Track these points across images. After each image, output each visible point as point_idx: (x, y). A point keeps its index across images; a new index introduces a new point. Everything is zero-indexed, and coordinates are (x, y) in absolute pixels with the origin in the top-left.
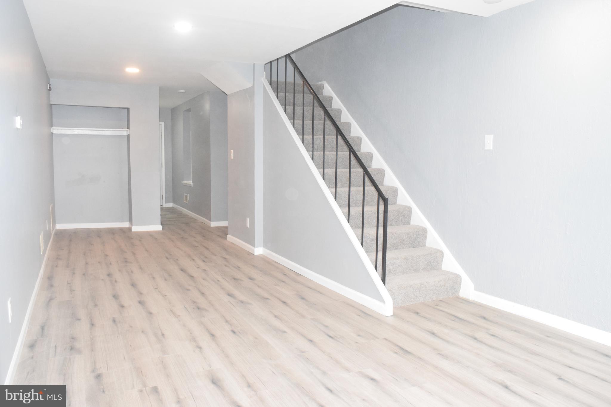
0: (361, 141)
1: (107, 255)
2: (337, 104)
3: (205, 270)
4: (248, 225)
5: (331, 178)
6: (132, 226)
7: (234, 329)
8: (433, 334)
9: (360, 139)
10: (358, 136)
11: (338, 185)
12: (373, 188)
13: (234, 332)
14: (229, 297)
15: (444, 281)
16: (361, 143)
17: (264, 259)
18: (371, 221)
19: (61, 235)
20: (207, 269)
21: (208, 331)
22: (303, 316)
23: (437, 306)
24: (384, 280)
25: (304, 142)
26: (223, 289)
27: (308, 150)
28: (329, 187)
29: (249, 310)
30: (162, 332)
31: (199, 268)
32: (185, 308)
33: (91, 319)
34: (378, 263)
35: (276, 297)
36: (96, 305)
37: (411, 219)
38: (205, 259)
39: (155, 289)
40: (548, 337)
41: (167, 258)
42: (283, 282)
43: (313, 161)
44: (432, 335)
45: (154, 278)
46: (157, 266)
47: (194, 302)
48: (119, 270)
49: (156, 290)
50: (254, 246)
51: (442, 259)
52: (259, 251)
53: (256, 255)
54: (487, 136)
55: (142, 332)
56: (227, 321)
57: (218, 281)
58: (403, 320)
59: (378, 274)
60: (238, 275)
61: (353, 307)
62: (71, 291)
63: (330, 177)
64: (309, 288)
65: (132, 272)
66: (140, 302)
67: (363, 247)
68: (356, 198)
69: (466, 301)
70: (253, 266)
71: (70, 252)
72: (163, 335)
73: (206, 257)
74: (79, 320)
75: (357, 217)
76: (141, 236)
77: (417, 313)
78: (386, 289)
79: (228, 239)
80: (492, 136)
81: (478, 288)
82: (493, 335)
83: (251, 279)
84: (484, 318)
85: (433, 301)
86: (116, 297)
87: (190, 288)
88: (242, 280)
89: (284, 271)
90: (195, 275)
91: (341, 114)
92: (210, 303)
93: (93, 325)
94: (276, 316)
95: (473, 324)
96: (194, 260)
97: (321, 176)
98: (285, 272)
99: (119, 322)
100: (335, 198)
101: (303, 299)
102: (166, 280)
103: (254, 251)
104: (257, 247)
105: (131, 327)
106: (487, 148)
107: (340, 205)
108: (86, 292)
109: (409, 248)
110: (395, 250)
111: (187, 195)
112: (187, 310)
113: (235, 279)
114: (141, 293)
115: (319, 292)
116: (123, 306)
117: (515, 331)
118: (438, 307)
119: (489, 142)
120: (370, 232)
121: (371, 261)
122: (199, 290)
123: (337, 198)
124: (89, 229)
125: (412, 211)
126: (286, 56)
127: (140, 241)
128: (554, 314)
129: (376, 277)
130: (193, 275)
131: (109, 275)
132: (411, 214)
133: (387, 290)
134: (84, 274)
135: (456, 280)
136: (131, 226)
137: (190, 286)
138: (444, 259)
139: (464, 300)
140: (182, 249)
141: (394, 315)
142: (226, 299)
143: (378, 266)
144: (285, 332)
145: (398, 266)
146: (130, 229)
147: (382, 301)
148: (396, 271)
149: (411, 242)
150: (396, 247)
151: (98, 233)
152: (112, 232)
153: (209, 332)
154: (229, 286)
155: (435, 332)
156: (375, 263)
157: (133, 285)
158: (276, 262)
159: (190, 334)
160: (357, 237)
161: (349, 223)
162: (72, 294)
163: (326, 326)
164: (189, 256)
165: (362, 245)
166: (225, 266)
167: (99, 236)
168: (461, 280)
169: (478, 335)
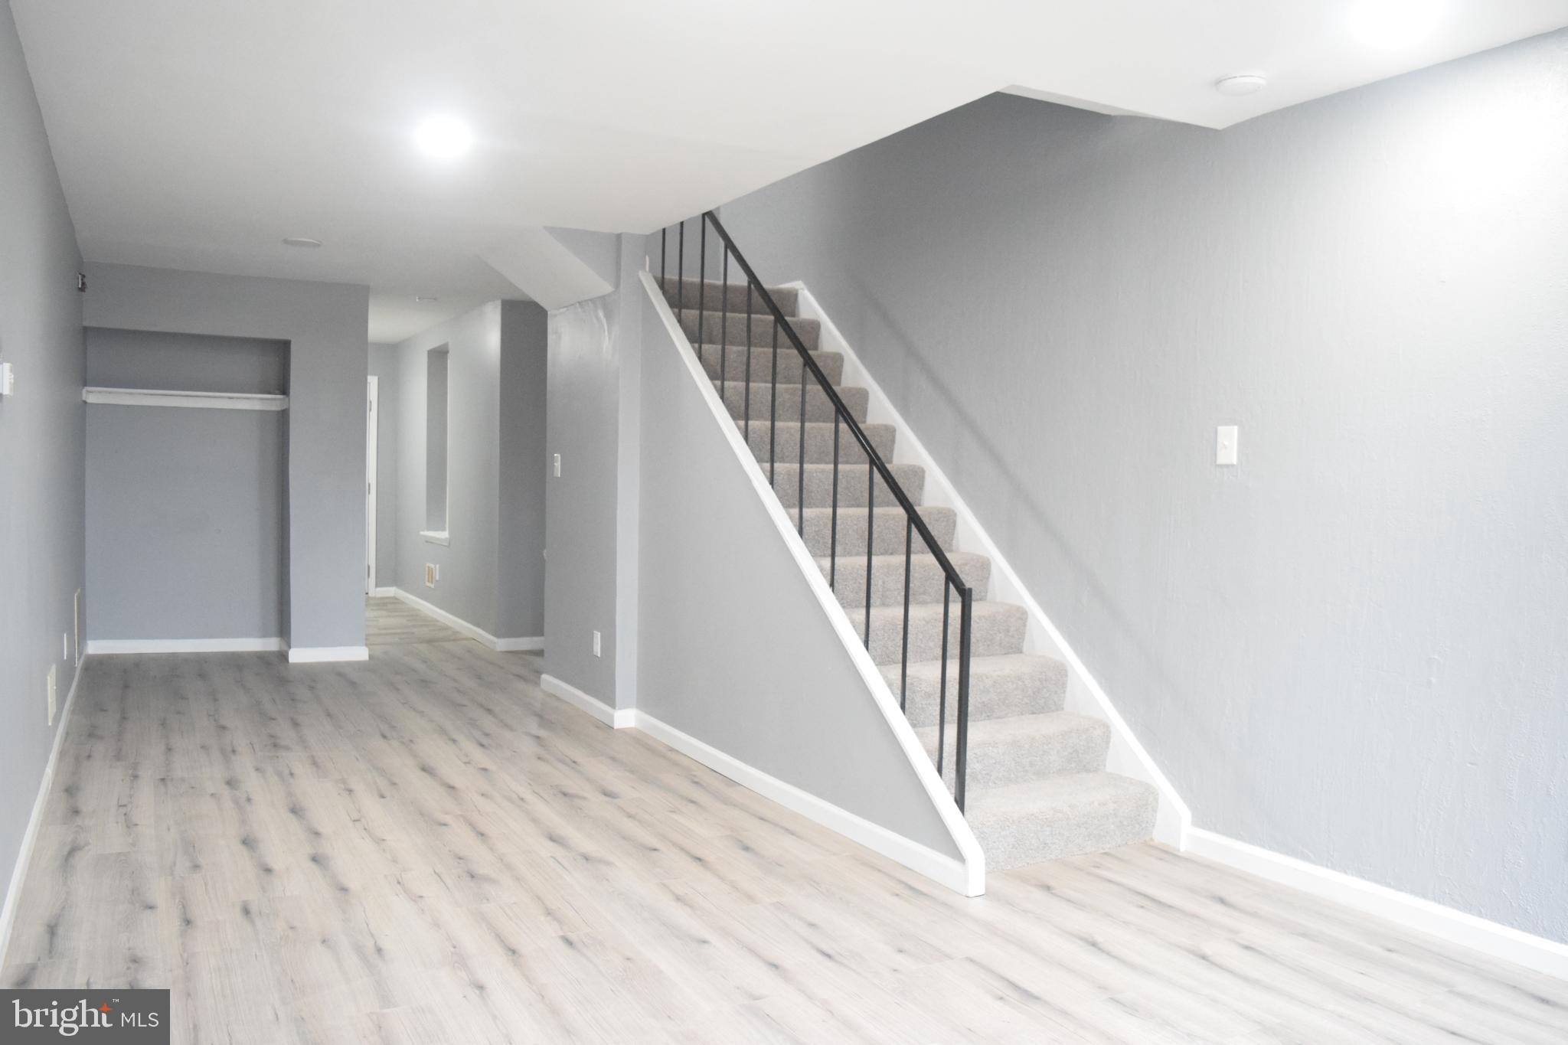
0: (894, 437)
1: (223, 728)
2: (833, 339)
3: (485, 770)
4: (597, 649)
5: (818, 531)
6: (290, 647)
7: (572, 936)
8: (1094, 944)
9: (890, 431)
10: (884, 422)
11: (838, 549)
12: (930, 559)
13: (569, 942)
14: (551, 844)
15: (1115, 803)
16: (893, 441)
17: (638, 740)
18: (923, 646)
19: (99, 672)
20: (488, 767)
21: (500, 939)
22: (750, 898)
23: (1098, 867)
24: (960, 801)
25: (749, 436)
26: (535, 821)
27: (759, 460)
28: (814, 555)
29: (607, 880)
30: (375, 943)
31: (469, 763)
32: (438, 874)
33: (184, 907)
34: (945, 755)
35: (674, 844)
36: (196, 867)
37: (1024, 640)
38: (485, 741)
39: (354, 821)
40: (1390, 950)
41: (384, 737)
42: (693, 802)
43: (773, 487)
44: (1091, 948)
45: (350, 791)
46: (357, 759)
47: (460, 858)
48: (257, 770)
49: (357, 823)
50: (613, 705)
51: (1108, 743)
52: (626, 718)
53: (618, 730)
54: (1222, 429)
55: (324, 941)
56: (549, 913)
57: (522, 799)
58: (1014, 906)
59: (945, 784)
60: (573, 784)
61: (880, 871)
62: (130, 825)
63: (817, 529)
64: (762, 819)
65: (292, 774)
66: (315, 859)
67: (904, 712)
68: (884, 583)
69: (1168, 854)
70: (613, 759)
71: (124, 718)
72: (379, 950)
73: (487, 735)
74: (151, 907)
75: (886, 635)
76: (313, 675)
77: (1048, 888)
78: (967, 825)
79: (543, 686)
80: (1236, 428)
81: (1202, 820)
82: (1247, 948)
83: (607, 794)
84: (1222, 901)
85: (1086, 854)
86: (248, 842)
87: (448, 819)
88: (585, 798)
89: (695, 773)
90: (458, 782)
91: (842, 366)
92: (502, 860)
93: (188, 922)
94: (678, 898)
95: (1195, 916)
96: (454, 741)
97: (795, 526)
98: (697, 776)
99: (260, 913)
100: (832, 585)
101: (747, 849)
102: (382, 797)
103: (612, 717)
104: (620, 709)
105: (292, 928)
106: (1221, 459)
107: (842, 601)
108: (169, 829)
109: (1022, 714)
110: (985, 719)
111: (432, 566)
112: (442, 880)
113: (565, 794)
114: (317, 834)
115: (787, 830)
116: (268, 870)
117: (1304, 935)
118: (1097, 871)
119: (1229, 443)
120: (925, 673)
121: (928, 751)
122: (472, 826)
123: (836, 584)
124: (174, 654)
125: (1026, 618)
126: (704, 215)
127: (312, 688)
128: (1401, 890)
129: (941, 792)
130: (452, 783)
131: (231, 783)
132: (1024, 625)
133: (970, 826)
134: (163, 780)
135: (1146, 800)
136: (285, 648)
137: (447, 814)
138: (1111, 744)
139: (1166, 852)
140: (422, 712)
141: (989, 894)
142: (546, 849)
143: (944, 763)
144: (705, 942)
145: (995, 763)
146: (283, 656)
147: (957, 855)
148: (991, 776)
149: (1026, 700)
150: (989, 712)
151: (200, 665)
152: (235, 662)
153: (502, 941)
154: (551, 814)
155: (1099, 939)
156: (937, 753)
157: (296, 811)
158: (672, 750)
159: (452, 949)
160: (890, 685)
161: (867, 649)
162: (130, 834)
163: (812, 925)
164: (443, 731)
165: (903, 707)
166: (539, 758)
167: (202, 676)
168: (1156, 800)
169: (1209, 948)
